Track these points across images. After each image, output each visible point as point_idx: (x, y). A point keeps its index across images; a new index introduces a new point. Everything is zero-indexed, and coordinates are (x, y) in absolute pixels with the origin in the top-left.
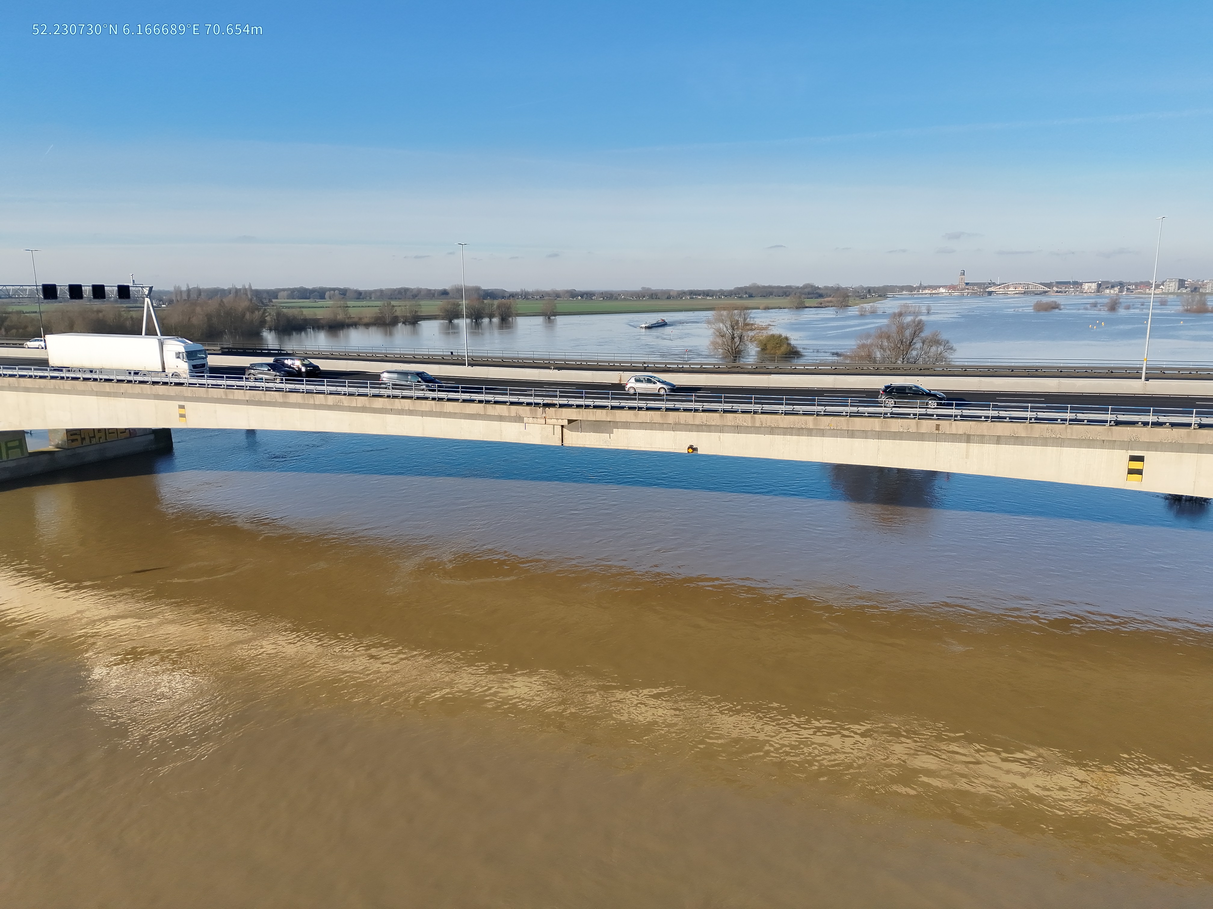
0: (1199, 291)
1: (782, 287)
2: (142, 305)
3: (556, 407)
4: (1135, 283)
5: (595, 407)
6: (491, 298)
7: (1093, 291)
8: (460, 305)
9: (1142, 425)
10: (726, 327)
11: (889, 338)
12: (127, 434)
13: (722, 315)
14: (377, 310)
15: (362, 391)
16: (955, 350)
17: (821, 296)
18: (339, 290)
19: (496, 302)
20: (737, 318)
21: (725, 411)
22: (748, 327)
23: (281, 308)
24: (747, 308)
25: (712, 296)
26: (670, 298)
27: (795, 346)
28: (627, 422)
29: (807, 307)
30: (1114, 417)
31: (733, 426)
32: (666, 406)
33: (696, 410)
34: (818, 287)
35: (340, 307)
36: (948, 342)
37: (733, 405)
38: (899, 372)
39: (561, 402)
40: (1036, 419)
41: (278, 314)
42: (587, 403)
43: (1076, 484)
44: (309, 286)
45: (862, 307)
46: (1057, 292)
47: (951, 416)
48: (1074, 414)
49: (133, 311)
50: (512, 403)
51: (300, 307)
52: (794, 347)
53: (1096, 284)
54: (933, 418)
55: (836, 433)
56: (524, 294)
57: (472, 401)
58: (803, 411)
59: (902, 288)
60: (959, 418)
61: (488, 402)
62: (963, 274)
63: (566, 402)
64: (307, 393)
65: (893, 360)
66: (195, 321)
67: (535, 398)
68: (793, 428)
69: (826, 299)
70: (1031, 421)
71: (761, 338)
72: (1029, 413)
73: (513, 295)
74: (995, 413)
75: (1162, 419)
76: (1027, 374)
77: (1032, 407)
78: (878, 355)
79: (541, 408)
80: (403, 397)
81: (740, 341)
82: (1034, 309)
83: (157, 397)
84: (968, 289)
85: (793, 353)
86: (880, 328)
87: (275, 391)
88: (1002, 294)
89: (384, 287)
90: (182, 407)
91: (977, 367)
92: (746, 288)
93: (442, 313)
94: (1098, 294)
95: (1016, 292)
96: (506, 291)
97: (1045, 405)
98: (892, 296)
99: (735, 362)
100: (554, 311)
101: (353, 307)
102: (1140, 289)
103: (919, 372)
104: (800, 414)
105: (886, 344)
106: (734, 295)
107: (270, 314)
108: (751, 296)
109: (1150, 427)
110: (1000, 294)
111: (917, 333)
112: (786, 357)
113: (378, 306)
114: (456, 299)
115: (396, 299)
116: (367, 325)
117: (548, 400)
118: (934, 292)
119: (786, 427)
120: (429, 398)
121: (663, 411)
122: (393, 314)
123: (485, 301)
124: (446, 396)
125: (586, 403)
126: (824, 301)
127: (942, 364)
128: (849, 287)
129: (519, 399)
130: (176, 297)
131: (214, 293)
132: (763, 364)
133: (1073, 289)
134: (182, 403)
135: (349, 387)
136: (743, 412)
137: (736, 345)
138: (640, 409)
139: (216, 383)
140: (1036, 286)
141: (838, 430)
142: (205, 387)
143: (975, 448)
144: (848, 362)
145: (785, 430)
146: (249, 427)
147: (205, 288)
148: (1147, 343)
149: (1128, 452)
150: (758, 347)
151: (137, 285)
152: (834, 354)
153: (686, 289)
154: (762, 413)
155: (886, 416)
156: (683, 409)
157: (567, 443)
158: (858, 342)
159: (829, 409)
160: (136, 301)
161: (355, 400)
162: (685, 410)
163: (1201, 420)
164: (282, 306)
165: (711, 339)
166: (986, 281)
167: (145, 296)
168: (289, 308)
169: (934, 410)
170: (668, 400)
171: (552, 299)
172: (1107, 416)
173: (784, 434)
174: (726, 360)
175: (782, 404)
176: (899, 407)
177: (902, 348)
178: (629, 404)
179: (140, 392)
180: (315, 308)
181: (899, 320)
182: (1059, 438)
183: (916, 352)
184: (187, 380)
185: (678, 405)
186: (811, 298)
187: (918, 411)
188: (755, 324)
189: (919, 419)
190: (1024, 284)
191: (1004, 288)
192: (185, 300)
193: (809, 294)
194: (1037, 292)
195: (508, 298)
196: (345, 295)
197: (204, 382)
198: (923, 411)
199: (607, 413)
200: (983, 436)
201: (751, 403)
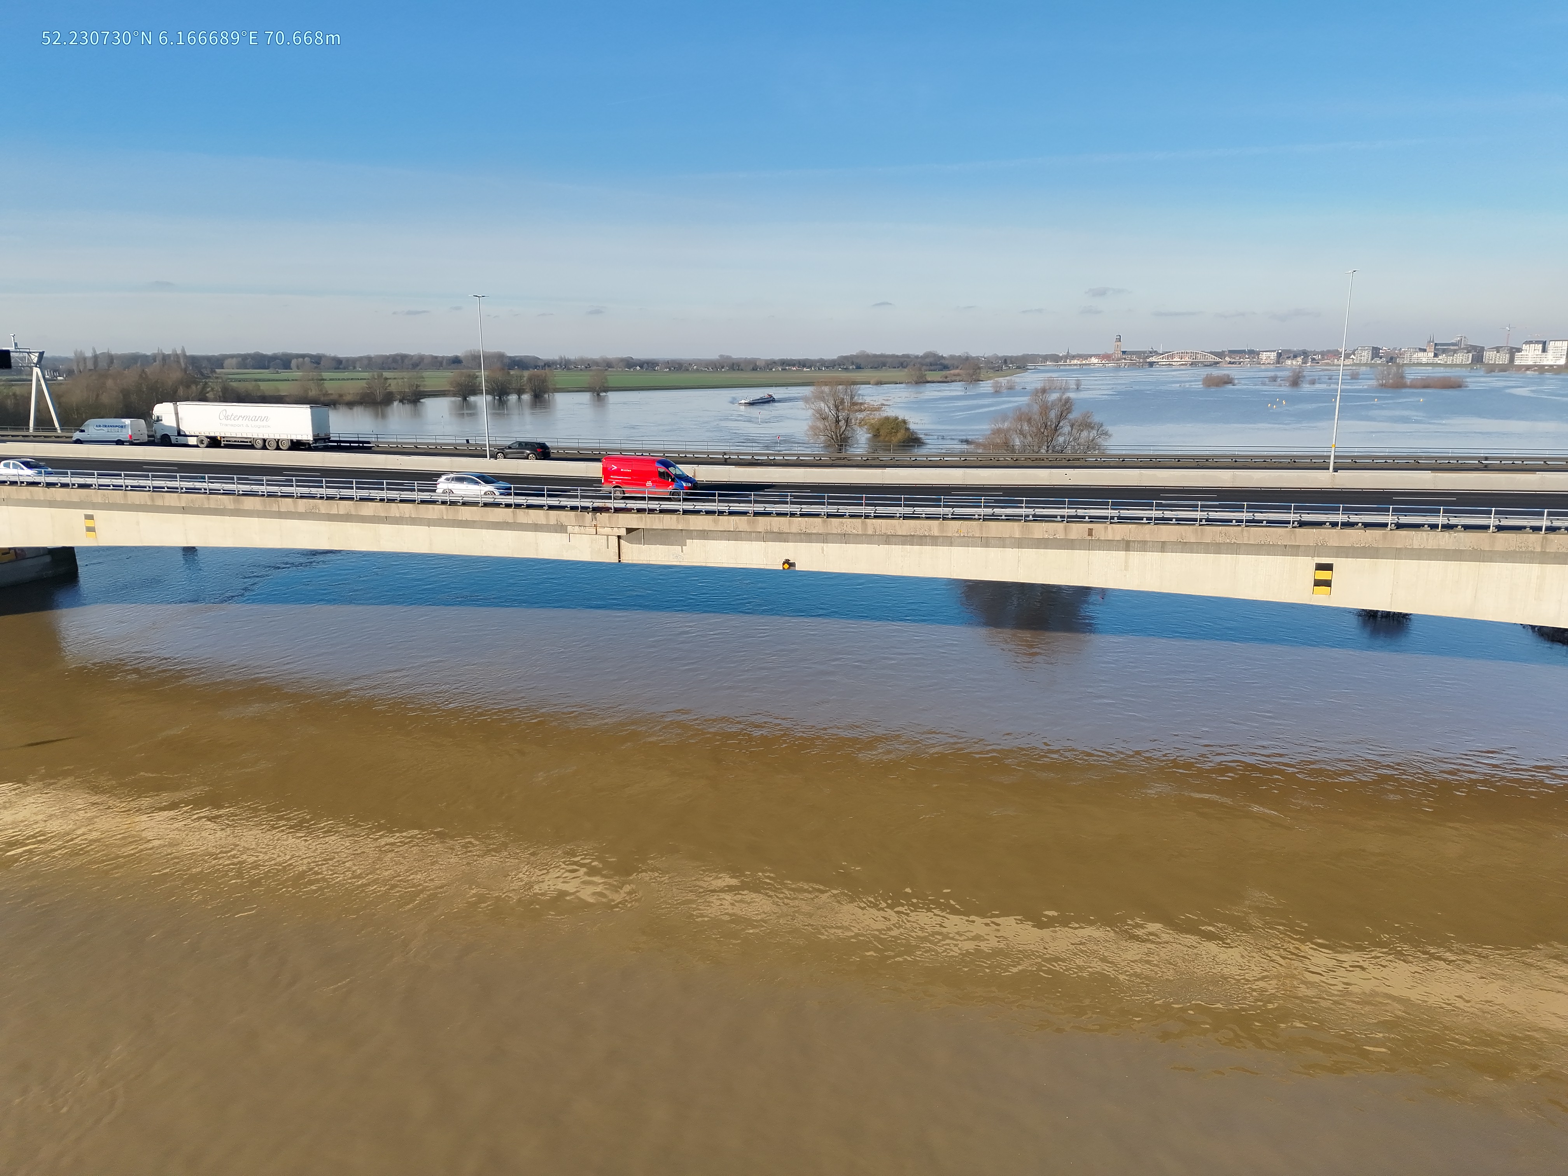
0: (1395, 362)
1: (897, 356)
2: (29, 378)
3: (611, 513)
4: (1321, 351)
5: (662, 511)
6: (519, 367)
7: (1272, 362)
8: (477, 377)
9: (1330, 526)
10: (829, 408)
11: (1029, 421)
12: (12, 556)
13: (822, 392)
14: (363, 384)
15: (346, 492)
16: (1110, 436)
17: (945, 367)
19: (526, 374)
20: (841, 396)
21: (829, 516)
22: (856, 407)
23: (229, 381)
24: (855, 383)
25: (810, 367)
26: (757, 370)
27: (915, 431)
28: (704, 531)
29: (928, 382)
30: (1297, 517)
31: (839, 534)
32: (754, 509)
33: (793, 515)
34: (942, 355)
35: (313, 380)
36: (1101, 425)
37: (839, 507)
38: (1042, 463)
39: (617, 506)
40: (1207, 520)
41: (225, 389)
42: (651, 507)
44: (268, 351)
45: (997, 382)
46: (1230, 363)
47: (1106, 518)
48: (1252, 514)
49: (15, 385)
50: (551, 508)
51: (256, 380)
52: (913, 433)
53: (1275, 353)
54: (1085, 520)
55: (967, 541)
56: (564, 363)
57: (497, 505)
58: (925, 514)
59: (1046, 358)
60: (1116, 520)
61: (518, 506)
62: (1119, 339)
63: (623, 506)
64: (269, 496)
65: (1036, 449)
66: (105, 399)
67: (582, 500)
68: (914, 536)
69: (952, 372)
70: (1201, 523)
71: (873, 421)
72: (1199, 513)
73: (548, 365)
74: (1159, 514)
75: (1354, 519)
76: (1195, 465)
77: (1202, 506)
78: (1017, 442)
79: (590, 514)
80: (402, 501)
81: (846, 426)
82: (1203, 384)
83: (52, 504)
84: (1125, 359)
85: (913, 441)
86: (1019, 408)
87: (223, 494)
88: (1166, 365)
89: (373, 353)
90: (89, 517)
91: (1138, 457)
92: (852, 357)
93: (454, 387)
94: (1279, 365)
95: (1181, 363)
96: (539, 359)
97: (1217, 503)
98: (1033, 367)
99: (840, 453)
100: (605, 385)
101: (331, 380)
102: (1327, 359)
103: (1068, 464)
104: (922, 518)
105: (1027, 428)
106: (837, 366)
107: (212, 389)
108: (859, 367)
109: (1339, 528)
110: (1163, 365)
111: (1064, 414)
112: (904, 446)
113: (365, 379)
114: (472, 368)
115: (390, 369)
116: (350, 404)
117: (598, 503)
118: (1084, 362)
119: (905, 534)
120: (438, 501)
121: (750, 516)
122: (386, 389)
123: (512, 372)
125: (649, 506)
126: (950, 374)
127: (1095, 452)
128: (981, 357)
129: (560, 501)
130: (78, 365)
131: (133, 360)
132: (876, 455)
133: (1248, 360)
134: (89, 512)
135: (327, 487)
136: (851, 516)
137: (842, 430)
138: (721, 513)
139: (137, 484)
140: (1205, 355)
141: (969, 537)
142: (122, 490)
143: (1135, 557)
144: (980, 451)
145: (904, 538)
146: (188, 543)
147: (119, 353)
148: (1336, 426)
149: (1314, 560)
150: (870, 433)
151: (21, 350)
152: (963, 441)
153: (777, 357)
154: (875, 517)
155: (1028, 519)
156: (776, 513)
157: (625, 559)
158: (993, 425)
159: (958, 511)
160: (20, 371)
161: (336, 506)
162: (779, 514)
163: (1399, 519)
164: (229, 379)
165: (810, 424)
166: (1147, 348)
167: (33, 365)
168: (240, 381)
169: (1086, 511)
170: (756, 502)
171: (601, 370)
172: (1290, 515)
173: (904, 543)
174: (831, 450)
175: (900, 506)
176: (1044, 508)
177: (1046, 434)
178: (707, 507)
179: (29, 497)
180: (277, 380)
181: (1042, 398)
182: (1235, 543)
183: (1063, 438)
184: (95, 480)
185: (769, 508)
186: (934, 371)
187: (1066, 512)
188: (865, 403)
189: (1067, 522)
190: (1191, 353)
191: (1168, 358)
192: (90, 370)
193: (931, 365)
194: (1206, 364)
195: (542, 368)
196: (319, 364)
197: (122, 482)
198: (1072, 512)
199: (678, 519)
200: (1145, 542)
201: (861, 505)
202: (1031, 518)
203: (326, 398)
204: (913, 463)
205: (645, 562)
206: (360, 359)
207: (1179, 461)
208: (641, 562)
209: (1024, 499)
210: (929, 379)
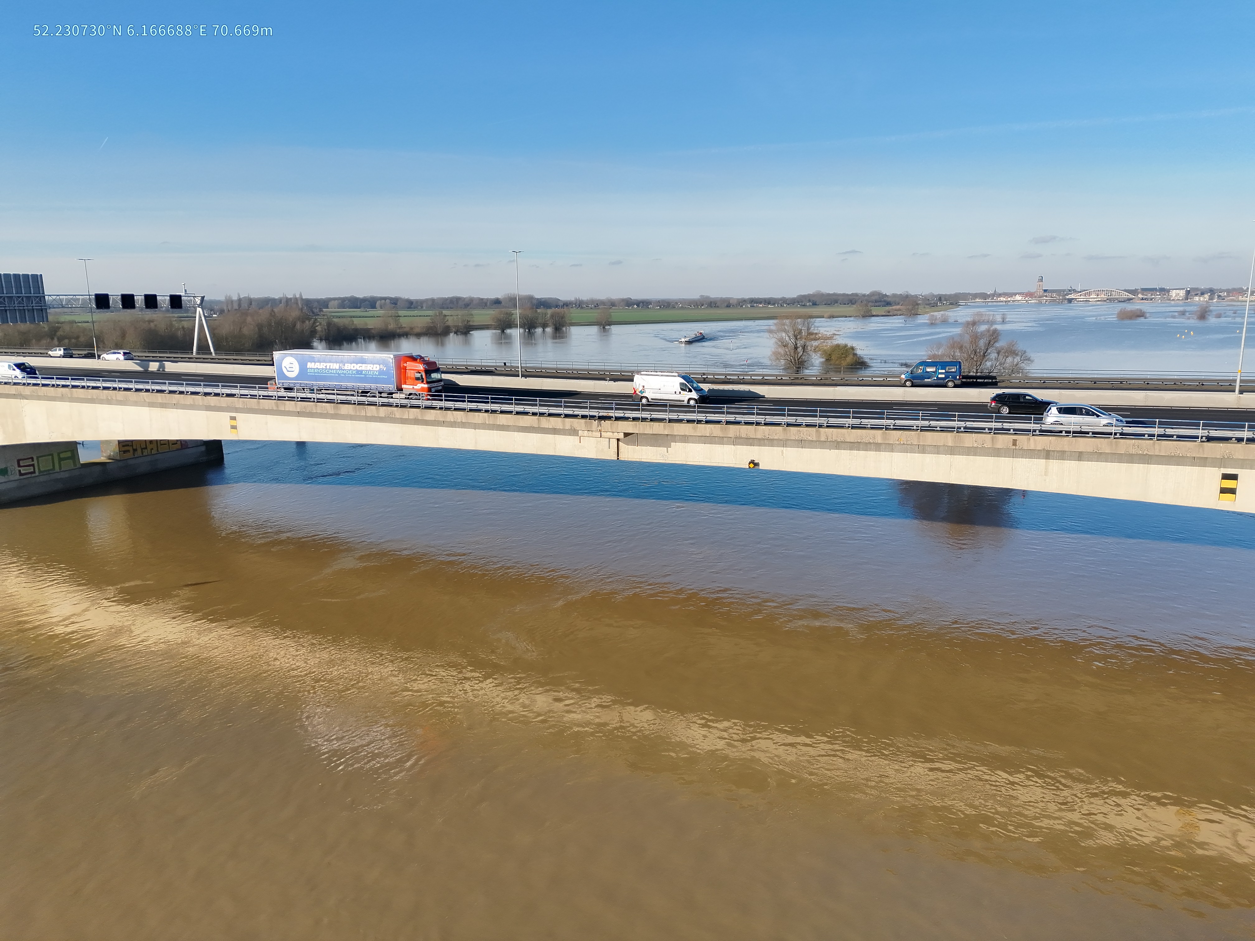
1: (848, 295)
2: (194, 315)
3: (612, 420)
4: (1227, 289)
5: (652, 420)
6: (544, 307)
7: (1181, 299)
8: (512, 314)
9: (1236, 441)
10: (789, 337)
11: (961, 348)
12: (178, 446)
13: (784, 325)
14: (428, 319)
15: (414, 402)
16: (1032, 361)
17: (888, 304)
18: (391, 299)
19: (549, 312)
20: (800, 327)
21: (789, 425)
22: (812, 337)
24: (811, 317)
25: (774, 304)
26: (730, 307)
27: (861, 356)
28: (686, 436)
29: (873, 316)
30: (1205, 433)
31: (797, 440)
32: (727, 419)
33: (758, 424)
34: (886, 294)
35: (391, 316)
36: (1025, 352)
37: (797, 418)
39: (617, 415)
40: (1122, 434)
41: (329, 324)
42: (644, 416)
43: (1164, 503)
44: (360, 295)
45: (933, 316)
46: (1142, 299)
47: (1029, 431)
48: (1163, 430)
49: (184, 320)
50: (567, 416)
51: (351, 317)
52: (860, 358)
53: (1184, 291)
54: (1010, 432)
55: (907, 448)
56: (578, 303)
57: (526, 413)
58: (871, 425)
59: (975, 296)
60: (1037, 433)
61: (542, 414)
62: (1041, 280)
63: (622, 415)
64: (359, 404)
66: (245, 331)
67: (590, 410)
68: (860, 442)
69: (894, 307)
70: (1116, 436)
71: (825, 348)
72: (1114, 428)
73: (566, 304)
74: (1076, 428)
76: (1110, 386)
79: (597, 421)
80: (456, 409)
81: (803, 352)
82: (1117, 317)
83: (208, 408)
84: (1046, 296)
85: (860, 364)
86: (952, 337)
87: (327, 402)
88: (1083, 301)
89: (436, 296)
90: (233, 418)
91: (1057, 379)
92: (809, 295)
93: (495, 322)
94: (1187, 301)
95: (1098, 299)
96: (560, 300)
97: (1131, 420)
98: (964, 304)
99: (798, 374)
100: (609, 320)
101: (405, 316)
102: (1233, 296)
104: (868, 428)
105: (959, 354)
106: (797, 304)
107: (320, 324)
108: (815, 304)
109: (1244, 443)
110: (1081, 301)
111: (992, 343)
112: (852, 368)
113: (429, 316)
114: (508, 308)
115: (447, 308)
116: (419, 335)
117: (603, 413)
118: (1009, 299)
119: (853, 441)
120: (482, 410)
121: (723, 424)
122: (445, 324)
123: (539, 311)
124: (499, 408)
125: (642, 415)
126: (893, 309)
127: (1018, 375)
128: (919, 295)
129: (574, 411)
130: (227, 306)
131: (266, 302)
132: (828, 376)
133: (1159, 296)
134: (233, 414)
135: (401, 398)
136: (807, 426)
137: (799, 355)
138: (699, 422)
139: (267, 394)
140: (1120, 292)
141: (908, 445)
142: (256, 398)
143: (1054, 464)
145: (852, 444)
146: (300, 439)
147: (256, 297)
148: (1242, 354)
149: (1220, 470)
150: (823, 358)
151: (189, 295)
153: (747, 296)
154: (828, 427)
155: (960, 430)
156: (744, 422)
157: (622, 457)
158: (928, 352)
159: (898, 422)
160: (187, 311)
161: (407, 412)
162: (747, 423)
164: (332, 316)
165: (773, 350)
166: (1067, 287)
167: (197, 306)
168: (339, 318)
169: (1011, 424)
170: (728, 413)
171: (607, 308)
172: (1198, 431)
173: (851, 449)
174: (789, 371)
175: (849, 417)
176: (974, 421)
177: (975, 359)
178: (688, 417)
179: (192, 403)
180: (366, 317)
181: (973, 329)
182: (1147, 454)
183: (991, 363)
184: (238, 391)
185: (739, 418)
186: (878, 306)
187: (993, 425)
188: (820, 333)
189: (994, 434)
190: (1107, 290)
191: (1085, 296)
192: (236, 310)
193: (876, 302)
194: (1120, 300)
195: (562, 307)
196: (396, 304)
197: (256, 393)
198: (999, 425)
199: (664, 426)
200: (1064, 452)
201: (816, 416)
202: (962, 429)
203: (401, 331)
204: (860, 383)
205: (637, 460)
206: (426, 301)
207: (1095, 383)
208: (634, 460)
209: (957, 413)
210: (874, 314)
